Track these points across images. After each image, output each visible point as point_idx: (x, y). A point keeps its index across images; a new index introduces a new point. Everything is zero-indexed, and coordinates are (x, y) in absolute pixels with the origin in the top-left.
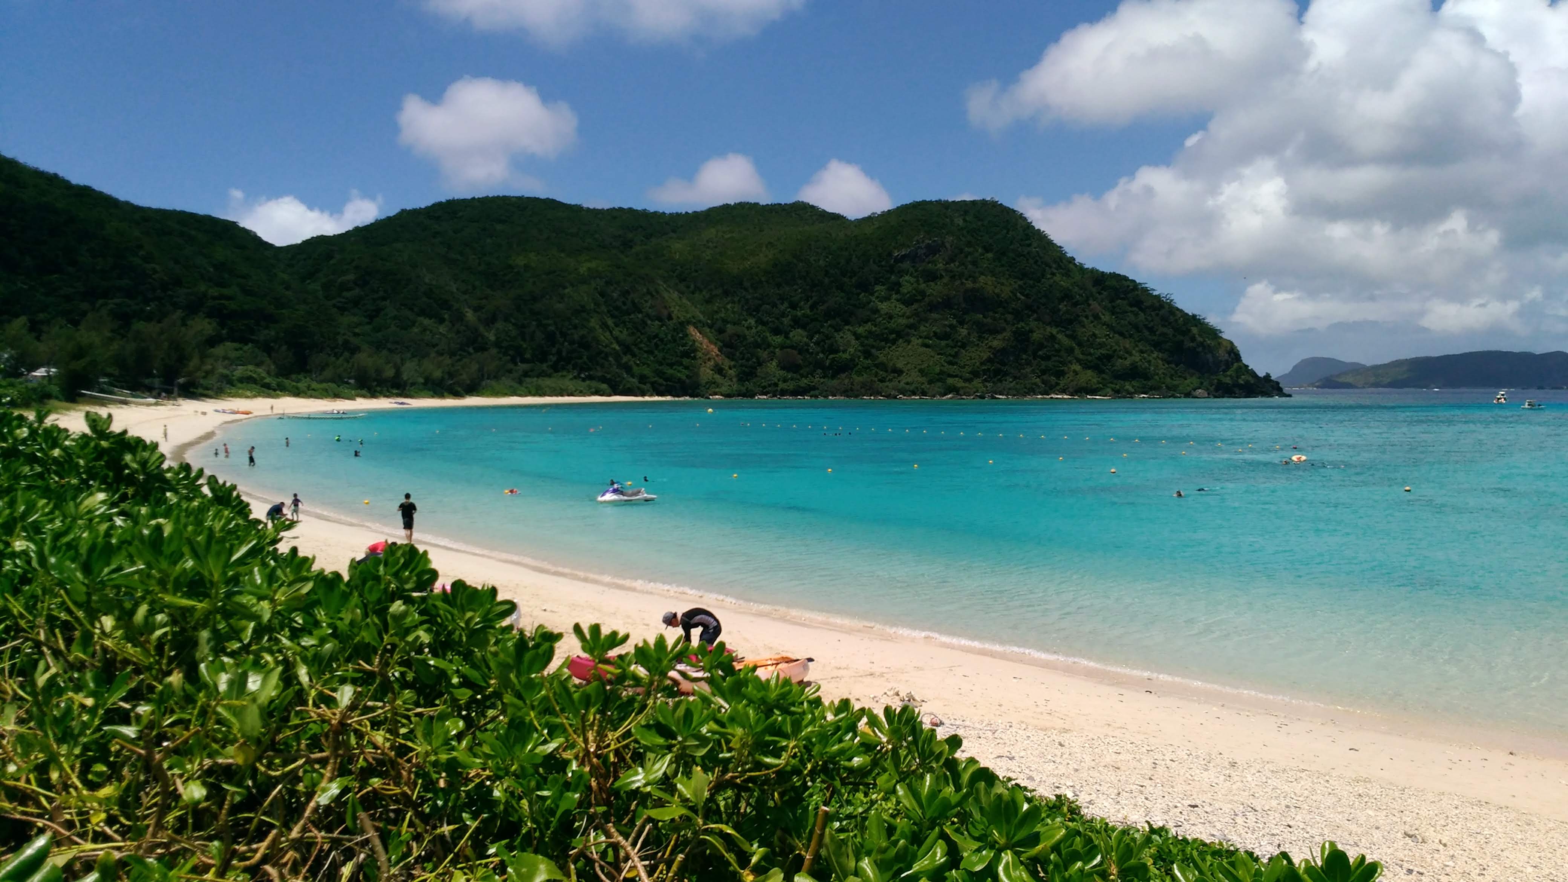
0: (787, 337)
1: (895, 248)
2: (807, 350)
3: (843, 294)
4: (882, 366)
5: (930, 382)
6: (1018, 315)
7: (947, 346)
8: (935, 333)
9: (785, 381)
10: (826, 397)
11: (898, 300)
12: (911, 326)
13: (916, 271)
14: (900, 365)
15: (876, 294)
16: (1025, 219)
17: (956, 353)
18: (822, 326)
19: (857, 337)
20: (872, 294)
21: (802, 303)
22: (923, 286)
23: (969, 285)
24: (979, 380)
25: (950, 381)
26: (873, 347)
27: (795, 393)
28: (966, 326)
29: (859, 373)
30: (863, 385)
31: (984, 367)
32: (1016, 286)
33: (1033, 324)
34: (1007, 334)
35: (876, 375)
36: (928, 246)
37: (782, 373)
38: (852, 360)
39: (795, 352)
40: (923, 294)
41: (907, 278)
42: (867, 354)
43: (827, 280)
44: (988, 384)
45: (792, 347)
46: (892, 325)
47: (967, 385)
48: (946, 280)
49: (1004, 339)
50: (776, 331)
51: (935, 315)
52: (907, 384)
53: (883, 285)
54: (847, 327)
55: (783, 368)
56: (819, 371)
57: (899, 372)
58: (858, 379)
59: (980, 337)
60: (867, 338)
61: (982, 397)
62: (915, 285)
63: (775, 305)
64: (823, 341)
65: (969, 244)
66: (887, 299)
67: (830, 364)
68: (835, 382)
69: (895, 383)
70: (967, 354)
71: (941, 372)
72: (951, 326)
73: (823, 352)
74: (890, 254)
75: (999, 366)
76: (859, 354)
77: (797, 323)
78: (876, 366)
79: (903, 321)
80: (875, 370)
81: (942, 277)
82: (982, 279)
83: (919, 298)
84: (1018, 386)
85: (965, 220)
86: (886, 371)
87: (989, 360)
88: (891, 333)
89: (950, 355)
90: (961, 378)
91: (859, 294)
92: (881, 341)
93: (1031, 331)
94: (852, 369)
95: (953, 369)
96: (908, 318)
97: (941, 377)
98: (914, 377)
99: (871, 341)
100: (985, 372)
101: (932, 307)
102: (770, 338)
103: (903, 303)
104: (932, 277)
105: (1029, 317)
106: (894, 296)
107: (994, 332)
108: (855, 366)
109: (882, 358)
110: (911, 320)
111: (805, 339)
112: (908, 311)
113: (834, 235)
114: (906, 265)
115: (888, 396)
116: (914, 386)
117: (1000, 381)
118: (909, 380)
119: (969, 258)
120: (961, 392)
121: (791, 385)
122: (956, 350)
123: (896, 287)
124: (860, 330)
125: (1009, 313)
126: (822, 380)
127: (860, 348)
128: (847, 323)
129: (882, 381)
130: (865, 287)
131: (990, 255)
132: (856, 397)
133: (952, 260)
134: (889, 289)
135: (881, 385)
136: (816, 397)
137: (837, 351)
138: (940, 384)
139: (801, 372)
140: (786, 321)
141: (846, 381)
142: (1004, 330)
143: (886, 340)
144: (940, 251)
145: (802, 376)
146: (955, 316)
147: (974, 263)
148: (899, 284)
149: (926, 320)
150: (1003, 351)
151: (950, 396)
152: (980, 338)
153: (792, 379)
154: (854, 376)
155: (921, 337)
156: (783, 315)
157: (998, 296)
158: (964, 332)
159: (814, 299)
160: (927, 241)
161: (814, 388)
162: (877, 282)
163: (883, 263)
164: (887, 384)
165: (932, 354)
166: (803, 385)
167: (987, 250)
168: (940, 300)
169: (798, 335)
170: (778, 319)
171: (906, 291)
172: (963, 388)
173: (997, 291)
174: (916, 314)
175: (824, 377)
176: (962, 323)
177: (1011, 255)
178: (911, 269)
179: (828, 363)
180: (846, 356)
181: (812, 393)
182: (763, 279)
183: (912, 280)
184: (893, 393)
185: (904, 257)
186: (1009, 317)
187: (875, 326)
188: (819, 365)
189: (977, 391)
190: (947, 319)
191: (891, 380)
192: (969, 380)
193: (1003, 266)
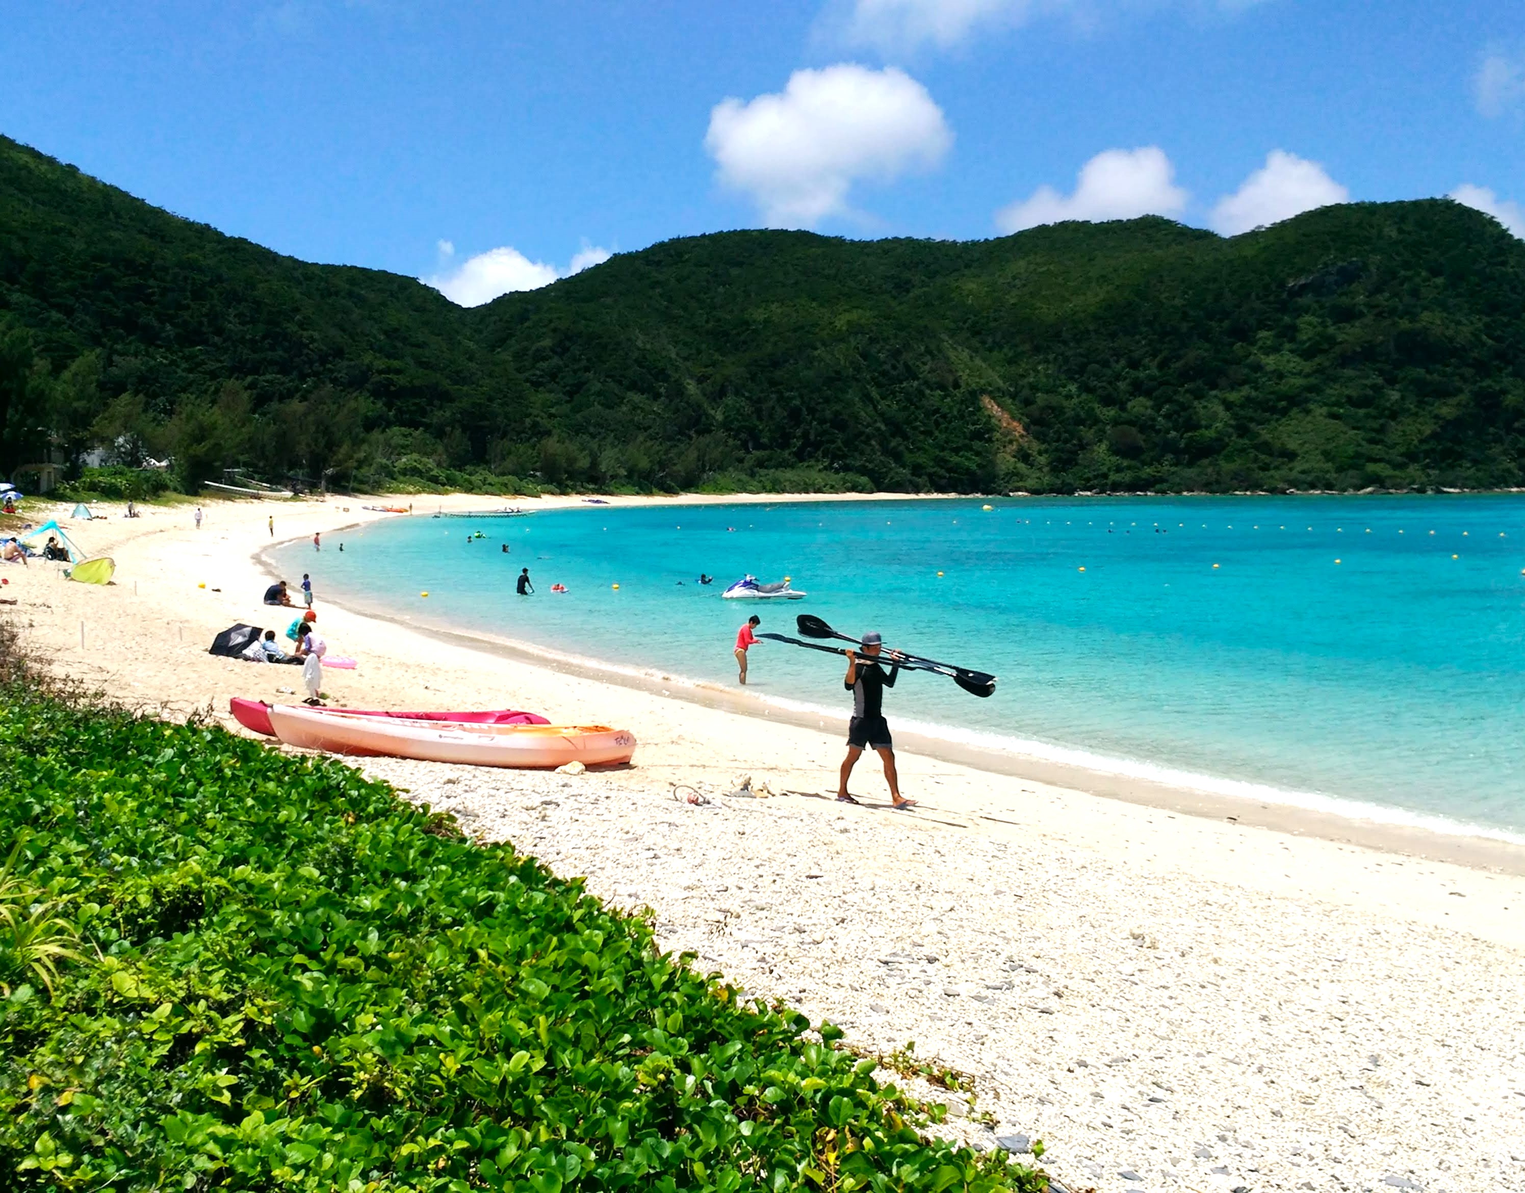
0: (1123, 408)
1: (1289, 275)
2: (1152, 427)
3: (1207, 345)
4: (1266, 448)
5: (1340, 469)
6: (1483, 369)
7: (1368, 416)
8: (1349, 399)
9: (1119, 470)
10: (1179, 492)
11: (1292, 351)
12: (1310, 389)
13: (1322, 307)
14: (1292, 445)
15: (1260, 343)
16: (1498, 225)
17: (1382, 426)
18: (1176, 392)
19: (1228, 406)
20: (1253, 344)
21: (1147, 360)
22: (1331, 330)
23: (1404, 324)
24: (1416, 466)
25: (1371, 467)
26: (1252, 420)
27: (1132, 487)
28: (1397, 386)
29: (1229, 458)
30: (1235, 475)
31: (1425, 447)
32: (1480, 325)
33: (1507, 381)
34: (1463, 397)
35: (1256, 460)
36: (1342, 271)
37: (1114, 459)
38: (1218, 440)
39: (1134, 430)
40: (1331, 341)
41: (1307, 318)
42: (1243, 430)
43: (1184, 327)
44: (1431, 472)
45: (1131, 423)
46: (1283, 388)
47: (1397, 473)
48: (1369, 319)
49: (1459, 404)
50: (1108, 401)
51: (1349, 372)
52: (1303, 472)
53: (1270, 328)
54: (1214, 393)
55: (1116, 453)
56: (1169, 456)
57: (1291, 456)
58: (1226, 467)
59: (1419, 402)
60: (1242, 406)
61: (1422, 491)
62: (1319, 329)
63: (1106, 364)
64: (1176, 412)
65: (1406, 265)
66: (1276, 350)
67: (1187, 445)
68: (1190, 473)
69: (1284, 472)
70: (1400, 428)
71: (1358, 455)
72: (1374, 387)
73: (1175, 430)
74: (1282, 285)
75: (1449, 444)
76: (1230, 430)
77: (1138, 388)
78: (1256, 447)
79: (1299, 381)
80: (1253, 453)
81: (1361, 315)
82: (1426, 316)
83: (1326, 346)
84: (1480, 474)
85: (1400, 231)
86: (1271, 455)
87: (1434, 436)
88: (1280, 399)
89: (1373, 430)
90: (1388, 462)
91: (1233, 344)
92: (1265, 411)
93: (1504, 392)
94: (1218, 452)
95: (1377, 450)
96: (1308, 376)
97: (1356, 461)
98: (1316, 463)
99: (1250, 412)
100: (1427, 454)
101: (1345, 360)
102: (1098, 411)
103: (1300, 356)
104: (1347, 315)
105: (1500, 370)
106: (1287, 346)
107: (1443, 393)
108: (1224, 448)
109: (1265, 435)
110: (1312, 380)
111: (1149, 411)
112: (1308, 367)
113: (1197, 261)
114: (1307, 300)
115: (1273, 491)
116: (1313, 475)
117: (1452, 467)
118: (1306, 466)
119: (1406, 286)
120: (1388, 483)
121: (1127, 477)
122: (1382, 421)
123: (1289, 333)
124: (1233, 396)
125: (1468, 365)
126: (1173, 469)
127: (1233, 422)
128: (1214, 386)
129: (1265, 468)
130: (1242, 333)
131: (1440, 280)
132: (1224, 492)
133: (1378, 290)
134: (1278, 336)
135: (1261, 474)
136: (1164, 492)
137: (1197, 427)
138: (1351, 472)
139: (1143, 457)
140: (1122, 385)
141: (1210, 470)
142: (1460, 391)
143: (1273, 410)
144: (1360, 277)
145: (1144, 463)
146: (1381, 373)
147: (1415, 293)
148: (1294, 328)
149: (1335, 380)
150: (1457, 423)
151: (1369, 489)
152: (1421, 403)
153: (1129, 468)
154: (1222, 463)
155: (1325, 404)
156: (1118, 377)
157: (1451, 340)
158: (1395, 395)
159: (1165, 353)
160: (1340, 264)
161: (1162, 480)
162: (1262, 326)
163: (1272, 298)
164: (1272, 472)
165: (1345, 429)
166: (1144, 476)
167: (1435, 273)
168: (1359, 349)
169: (1139, 406)
170: (1110, 383)
171: (1305, 338)
172: (1390, 477)
173: (1449, 333)
174: (1320, 370)
175: (1176, 465)
176: (1391, 381)
177: (1474, 279)
178: (1316, 306)
179: (1182, 445)
180: (1210, 433)
181: (1158, 487)
182: (1091, 327)
183: (1315, 320)
184: (1281, 485)
185: (1304, 287)
186: (1468, 372)
187: (1256, 389)
188: (1169, 447)
189: (1414, 483)
190: (1367, 377)
191: (1277, 468)
192: (1401, 466)
193: (1459, 295)
